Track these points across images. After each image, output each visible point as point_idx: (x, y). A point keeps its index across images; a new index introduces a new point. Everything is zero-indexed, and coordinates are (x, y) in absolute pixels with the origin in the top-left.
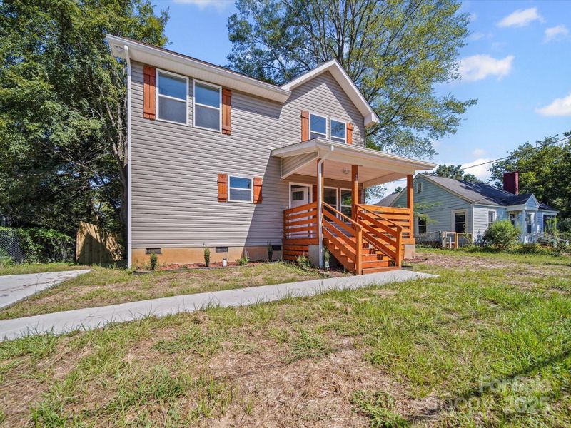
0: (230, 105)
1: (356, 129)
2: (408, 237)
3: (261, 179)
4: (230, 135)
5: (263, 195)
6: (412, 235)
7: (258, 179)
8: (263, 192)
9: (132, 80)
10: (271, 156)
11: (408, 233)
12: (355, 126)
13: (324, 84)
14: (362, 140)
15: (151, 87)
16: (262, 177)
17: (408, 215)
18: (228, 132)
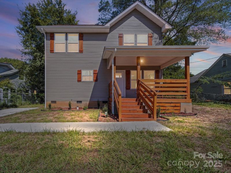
0: (83, 40)
1: (156, 36)
2: (186, 98)
3: (97, 70)
4: (83, 53)
5: (98, 78)
6: (188, 97)
7: (96, 71)
8: (98, 76)
9: (46, 40)
10: (102, 59)
11: (186, 96)
12: (155, 34)
13: (133, 17)
14: (160, 41)
15: (53, 41)
16: (98, 70)
17: (186, 83)
18: (82, 52)
